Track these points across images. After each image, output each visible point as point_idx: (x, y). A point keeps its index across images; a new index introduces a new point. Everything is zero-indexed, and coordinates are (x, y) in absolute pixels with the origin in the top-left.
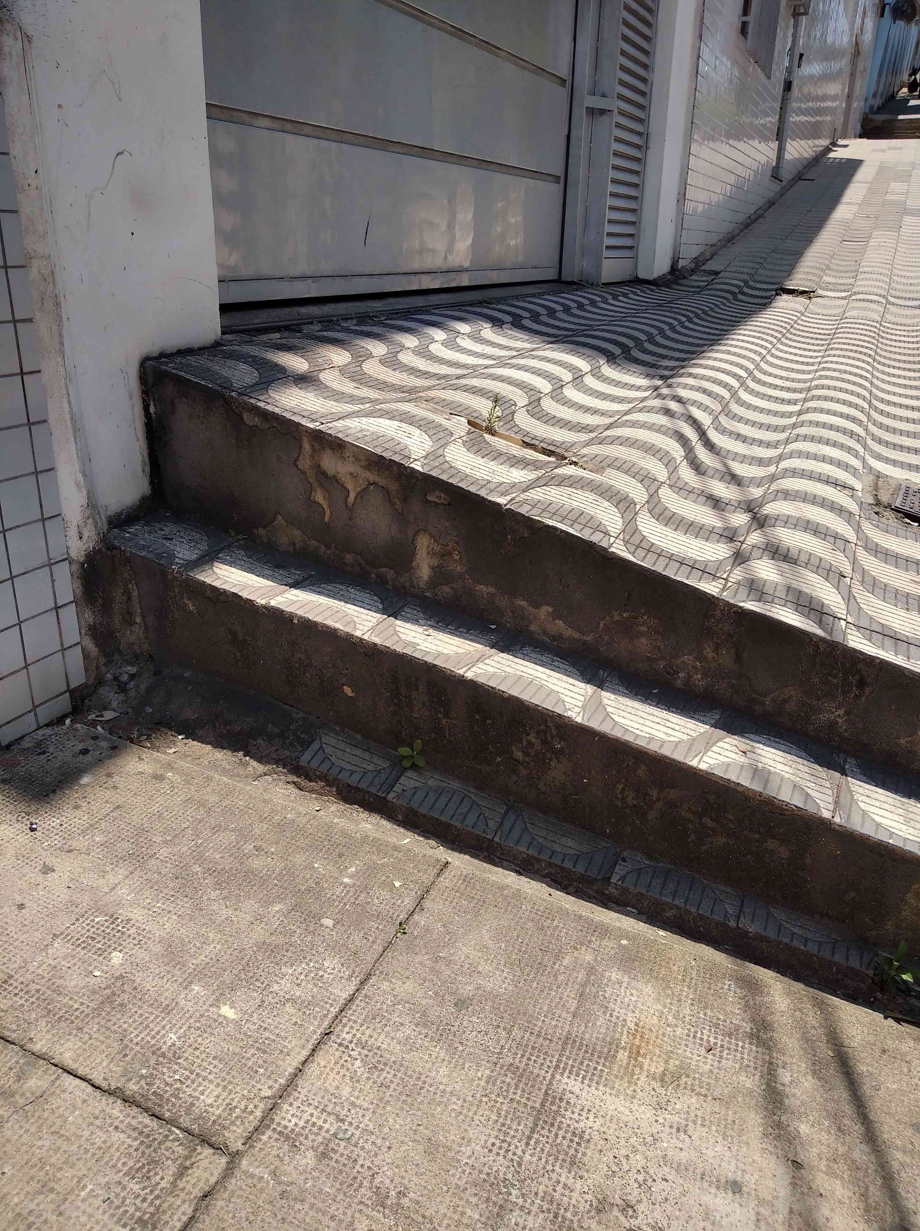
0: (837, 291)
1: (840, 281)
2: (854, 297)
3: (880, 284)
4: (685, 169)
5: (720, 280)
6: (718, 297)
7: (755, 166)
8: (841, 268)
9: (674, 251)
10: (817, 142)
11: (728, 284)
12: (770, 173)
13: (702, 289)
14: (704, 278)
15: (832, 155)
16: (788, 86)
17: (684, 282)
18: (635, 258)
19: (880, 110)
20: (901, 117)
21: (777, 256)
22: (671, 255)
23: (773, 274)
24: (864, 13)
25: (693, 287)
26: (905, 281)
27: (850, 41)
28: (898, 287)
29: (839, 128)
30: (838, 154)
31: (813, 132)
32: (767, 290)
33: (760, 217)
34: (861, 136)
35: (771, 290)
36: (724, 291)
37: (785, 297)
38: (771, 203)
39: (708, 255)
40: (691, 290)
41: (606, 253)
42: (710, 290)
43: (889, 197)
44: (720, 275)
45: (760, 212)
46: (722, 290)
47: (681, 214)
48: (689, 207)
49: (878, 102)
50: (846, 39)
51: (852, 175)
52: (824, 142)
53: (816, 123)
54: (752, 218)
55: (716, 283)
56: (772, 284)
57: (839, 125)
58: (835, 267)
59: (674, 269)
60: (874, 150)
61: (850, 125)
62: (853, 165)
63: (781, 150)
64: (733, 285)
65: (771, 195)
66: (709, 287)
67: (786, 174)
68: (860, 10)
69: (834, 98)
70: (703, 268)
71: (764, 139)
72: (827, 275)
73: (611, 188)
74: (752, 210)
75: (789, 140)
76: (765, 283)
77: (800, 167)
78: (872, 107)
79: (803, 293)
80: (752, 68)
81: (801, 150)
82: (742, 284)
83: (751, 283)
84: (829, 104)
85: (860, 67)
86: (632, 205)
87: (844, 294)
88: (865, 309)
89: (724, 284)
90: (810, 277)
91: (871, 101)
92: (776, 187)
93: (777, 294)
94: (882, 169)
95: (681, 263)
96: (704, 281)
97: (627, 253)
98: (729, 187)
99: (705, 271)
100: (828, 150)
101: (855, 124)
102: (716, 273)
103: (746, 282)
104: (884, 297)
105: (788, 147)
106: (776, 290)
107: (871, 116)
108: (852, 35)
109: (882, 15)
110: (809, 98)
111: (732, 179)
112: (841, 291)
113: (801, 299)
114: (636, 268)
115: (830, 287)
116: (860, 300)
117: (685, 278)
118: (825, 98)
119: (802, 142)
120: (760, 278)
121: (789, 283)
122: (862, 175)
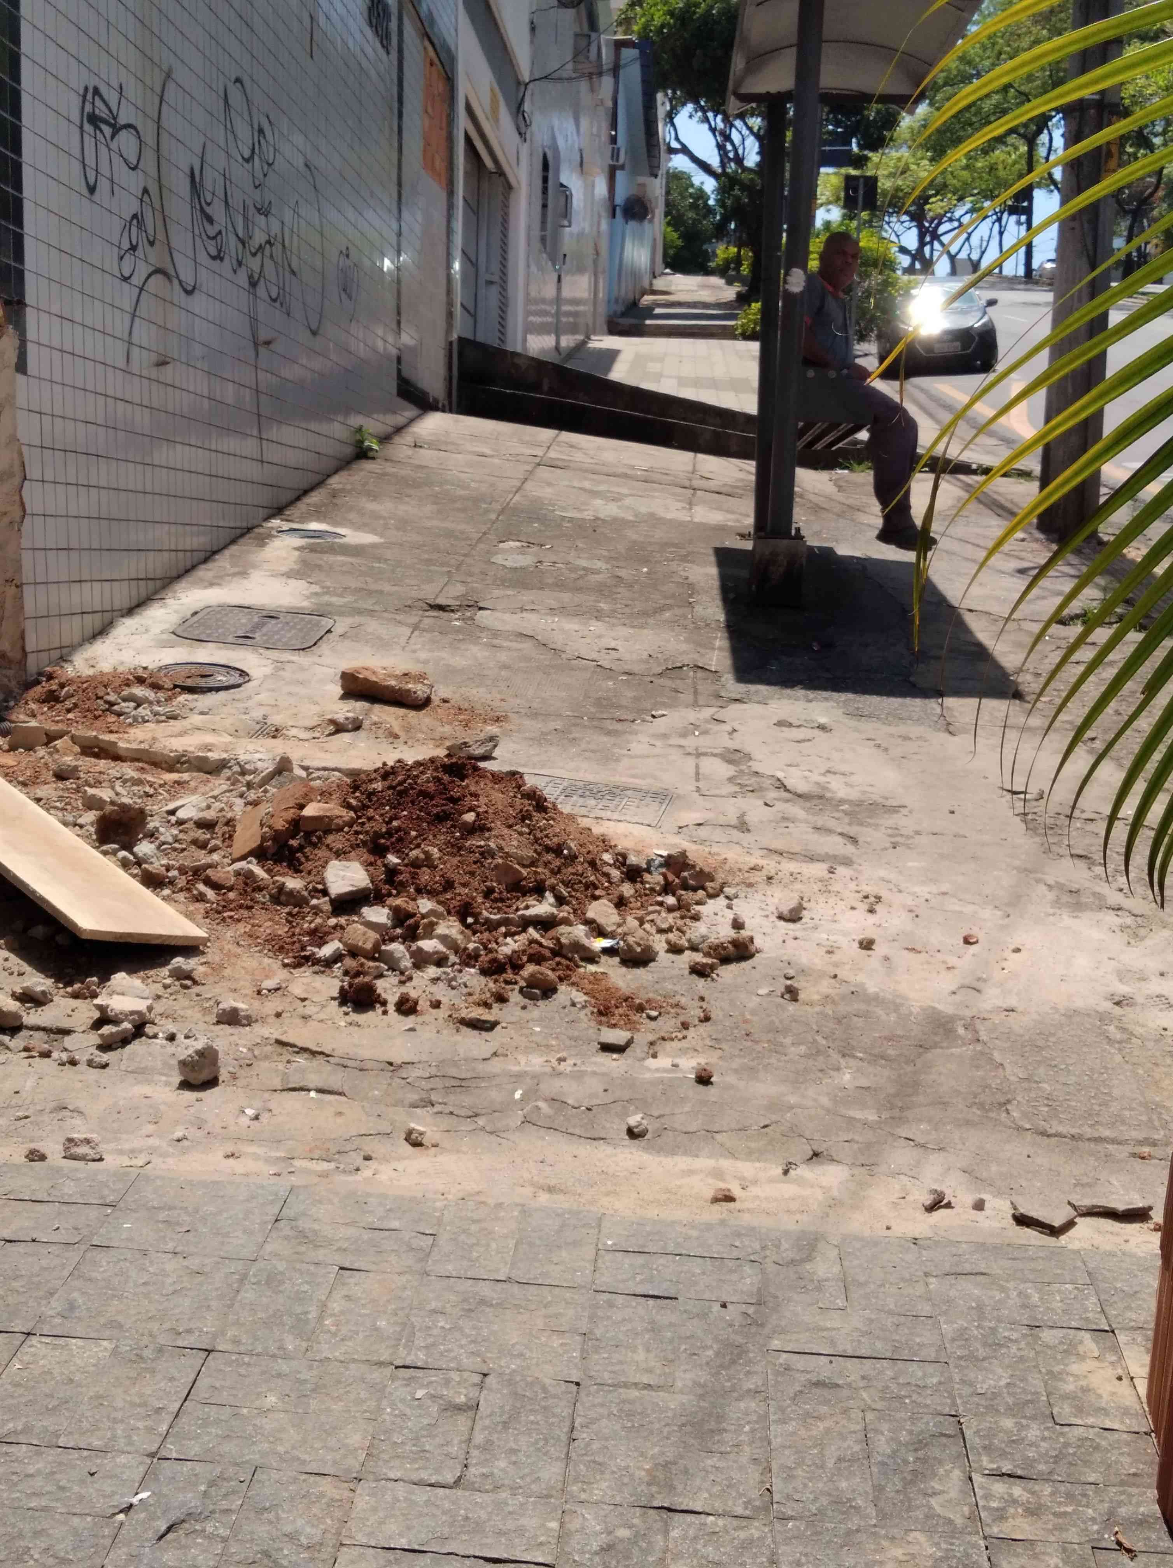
10: (576, 337)
15: (589, 345)
16: (559, 279)
19: (624, 314)
20: (648, 322)
29: (591, 327)
30: (595, 345)
31: (573, 330)
34: (611, 334)
49: (620, 308)
53: (575, 323)
57: (589, 324)
60: (628, 344)
62: (612, 353)
78: (615, 312)
81: (568, 342)
85: (600, 269)
91: (615, 305)
94: (638, 355)
100: (585, 342)
101: (604, 323)
107: (618, 318)
109: (614, 216)
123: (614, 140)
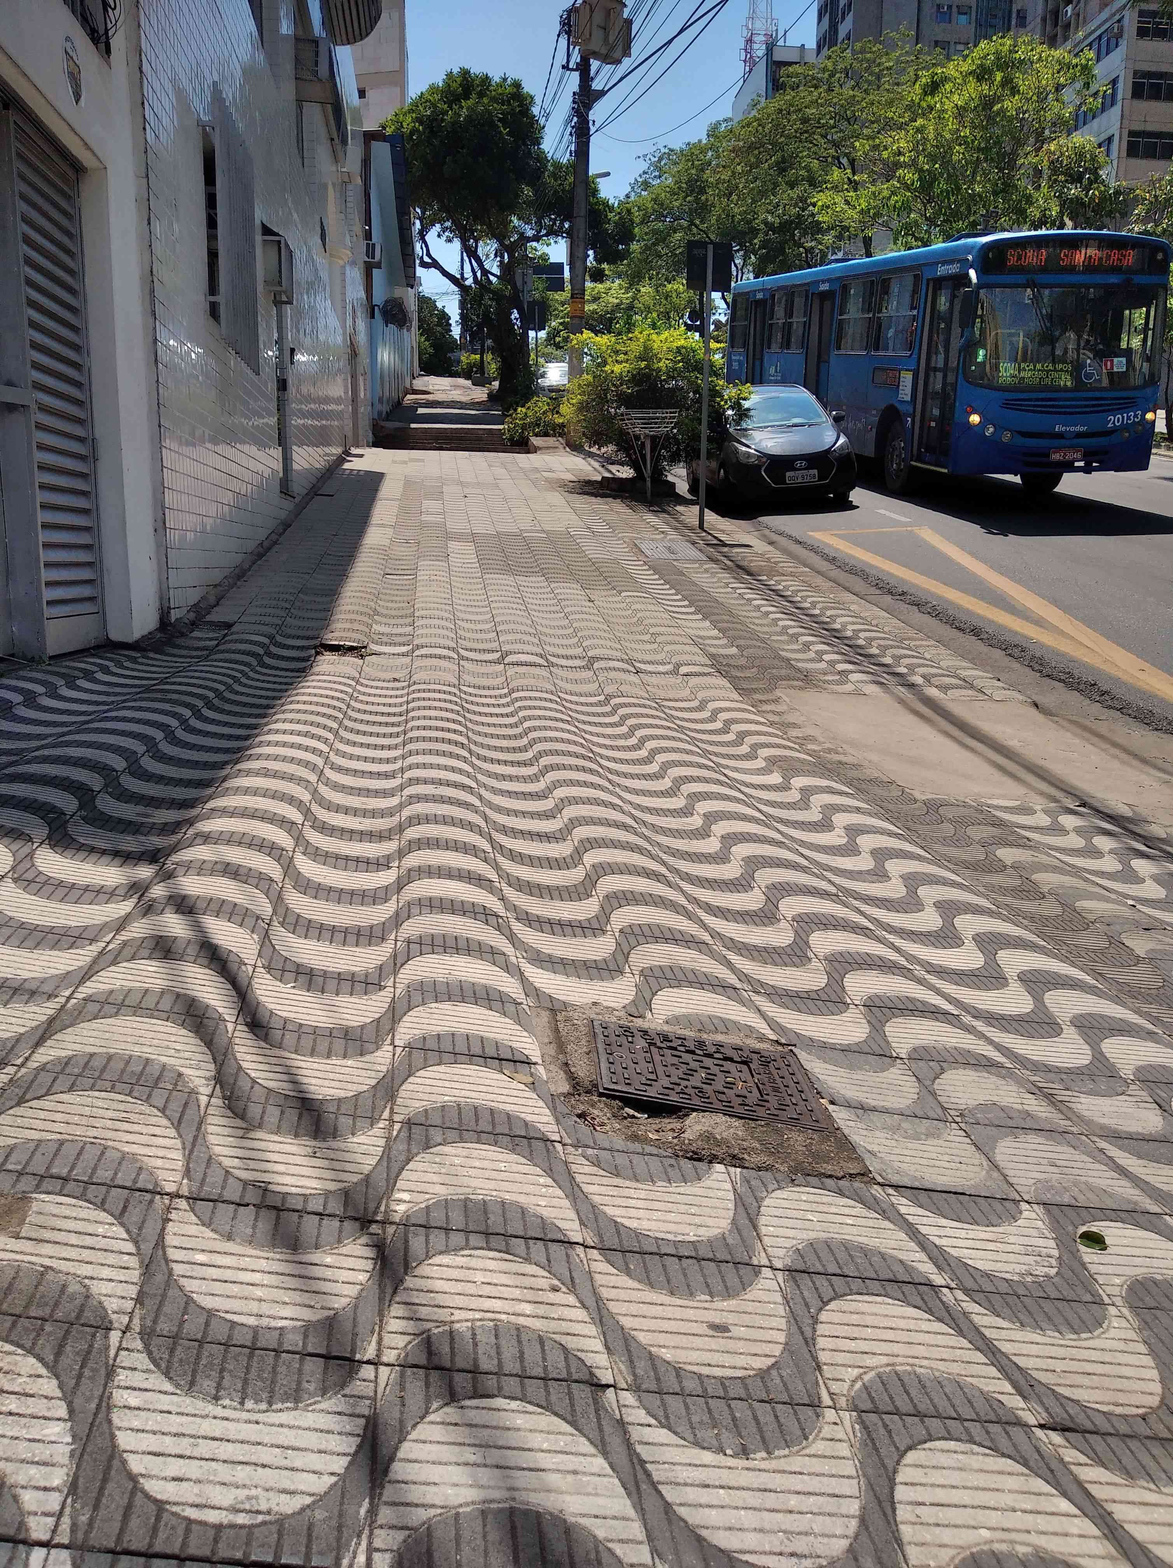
0: (395, 644)
1: (396, 631)
2: (417, 653)
3: (445, 632)
4: (159, 489)
5: (235, 637)
6: (236, 662)
7: (256, 479)
8: (393, 613)
9: (161, 599)
10: (327, 450)
11: (247, 642)
12: (278, 488)
13: (211, 650)
14: (211, 635)
15: (347, 466)
16: (282, 385)
17: (180, 641)
18: (102, 613)
19: (389, 417)
20: (413, 426)
21: (306, 598)
22: (157, 604)
23: (307, 624)
24: (354, 311)
25: (197, 649)
26: (472, 626)
27: (345, 340)
28: (468, 635)
29: (350, 434)
30: (354, 465)
31: (321, 438)
32: (302, 648)
33: (275, 543)
34: (375, 445)
35: (308, 648)
36: (244, 653)
37: (328, 657)
38: (286, 525)
39: (212, 600)
40: (195, 653)
41: (48, 612)
42: (223, 652)
43: (424, 518)
44: (234, 629)
45: (274, 537)
46: (240, 652)
47: (163, 550)
48: (173, 537)
49: (385, 408)
50: (339, 339)
51: (376, 490)
52: (337, 450)
53: (323, 427)
54: (266, 544)
55: (231, 641)
56: (308, 638)
57: (349, 430)
58: (385, 612)
59: (164, 623)
60: (394, 462)
61: (361, 432)
62: (374, 480)
63: (287, 460)
64: (255, 643)
65: (283, 515)
66: (221, 647)
67: (299, 488)
68: (349, 308)
69: (338, 401)
70: (208, 618)
71: (262, 445)
72: (377, 623)
73: (42, 517)
74: (262, 534)
75: (294, 447)
76: (298, 637)
77: (314, 481)
78: (380, 413)
79: (351, 649)
80: (233, 361)
81: (311, 460)
82: (266, 641)
83: (279, 638)
84: (333, 407)
85: (360, 370)
86: (84, 539)
87: (404, 649)
88: (435, 668)
89: (241, 641)
90: (356, 626)
91: (378, 407)
92: (288, 505)
93: (317, 653)
94: (408, 483)
95: (174, 615)
96: (211, 639)
97: (88, 607)
98: (226, 508)
99: (211, 623)
100: (341, 460)
101: (366, 431)
102: (229, 626)
103: (271, 638)
104: (453, 649)
105: (295, 456)
106: (315, 647)
107: (383, 423)
108: (344, 333)
109: (373, 316)
110: (309, 399)
111: (228, 498)
112: (400, 645)
113: (350, 659)
114: (105, 627)
115: (385, 639)
116: (426, 656)
117: (183, 635)
118: (327, 400)
119: (310, 449)
120: (289, 631)
121: (330, 635)
122: (388, 490)
123: (368, 235)
